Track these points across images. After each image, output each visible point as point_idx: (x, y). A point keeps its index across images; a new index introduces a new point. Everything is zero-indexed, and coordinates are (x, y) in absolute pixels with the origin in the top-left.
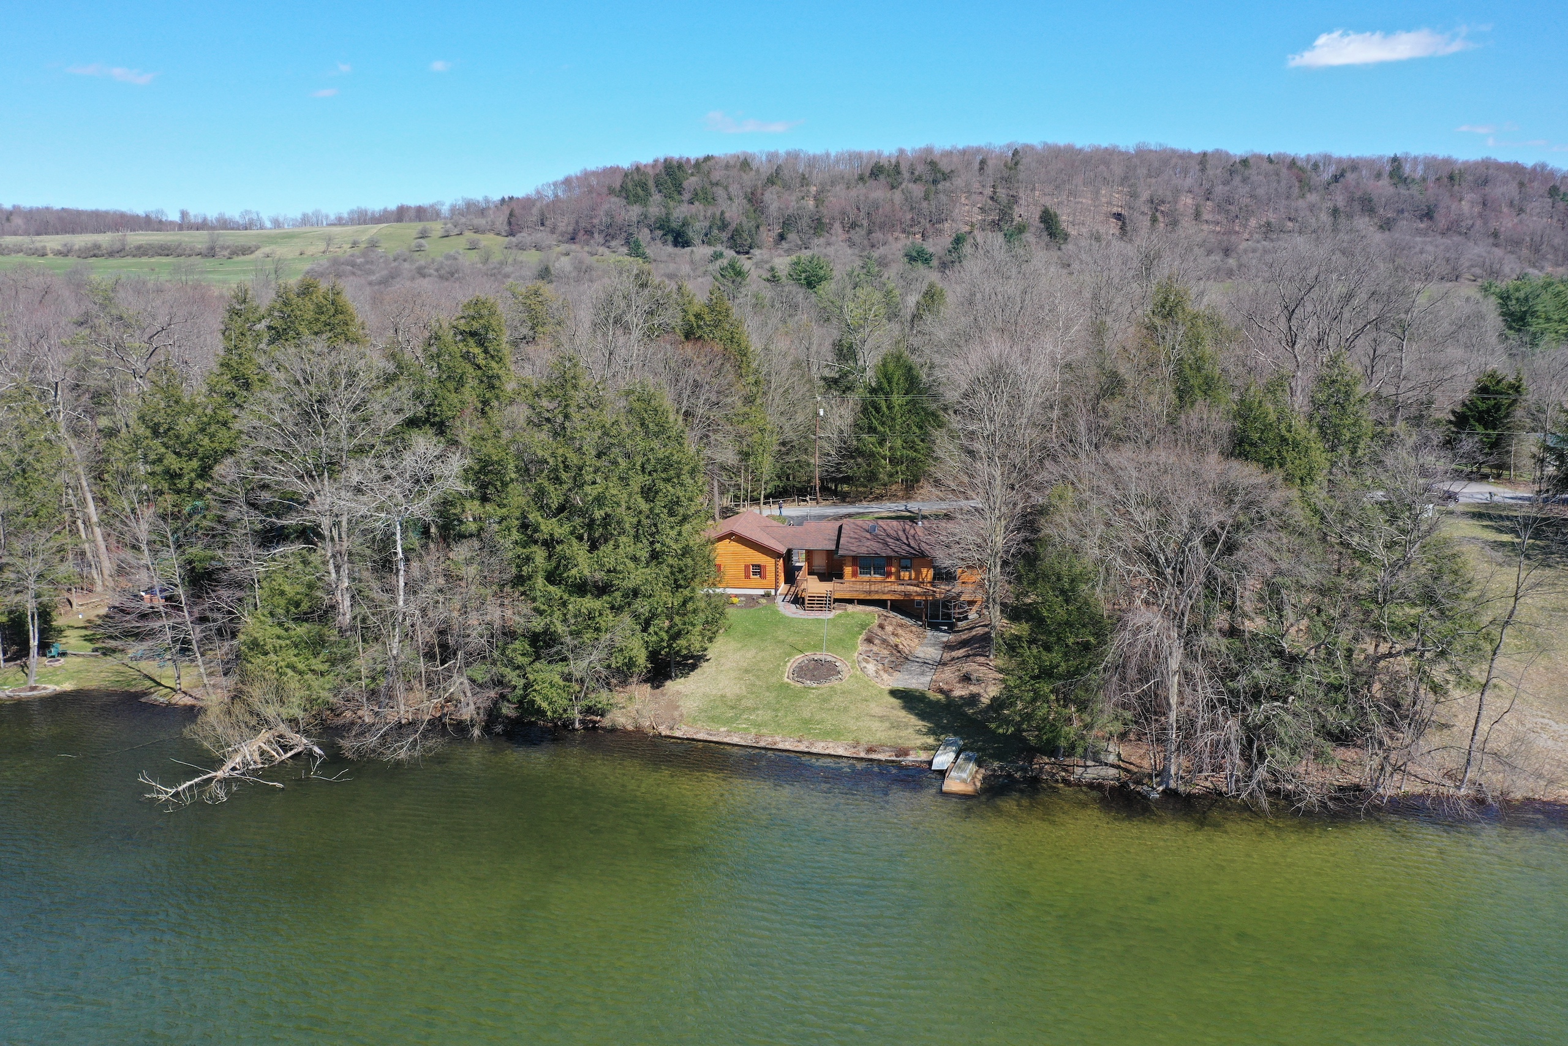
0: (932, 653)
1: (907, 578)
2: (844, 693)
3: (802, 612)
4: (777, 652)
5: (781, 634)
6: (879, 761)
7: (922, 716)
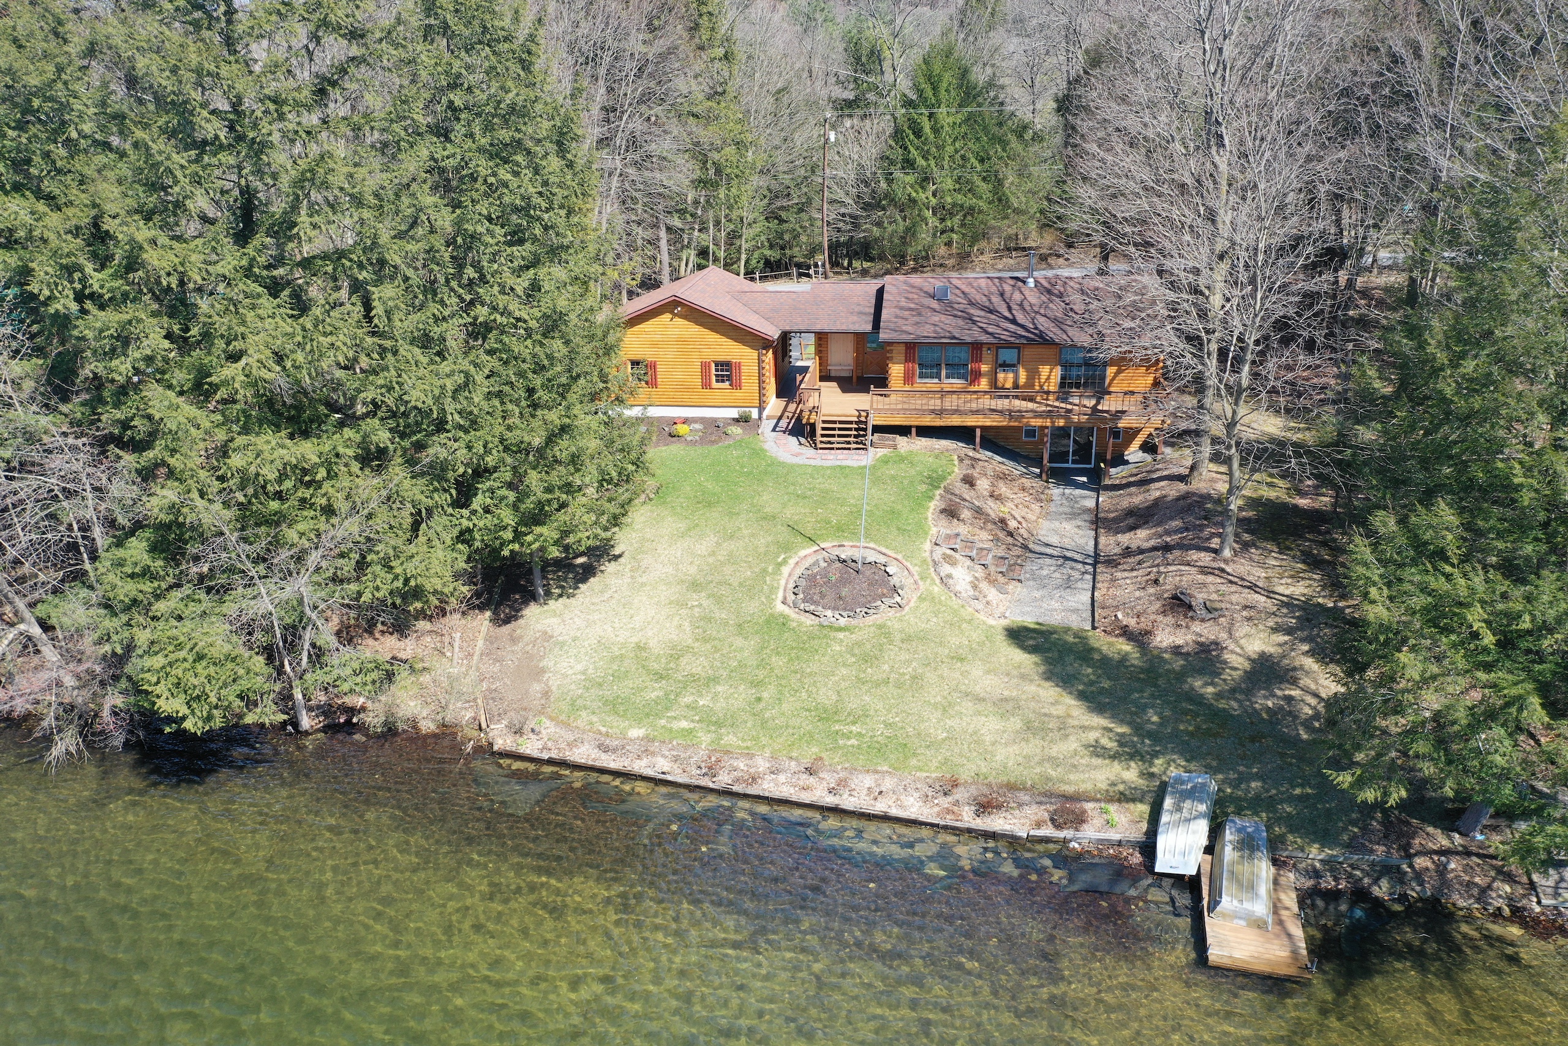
0: (1073, 535)
1: (1009, 384)
2: (907, 639)
3: (811, 452)
4: (762, 541)
5: (769, 500)
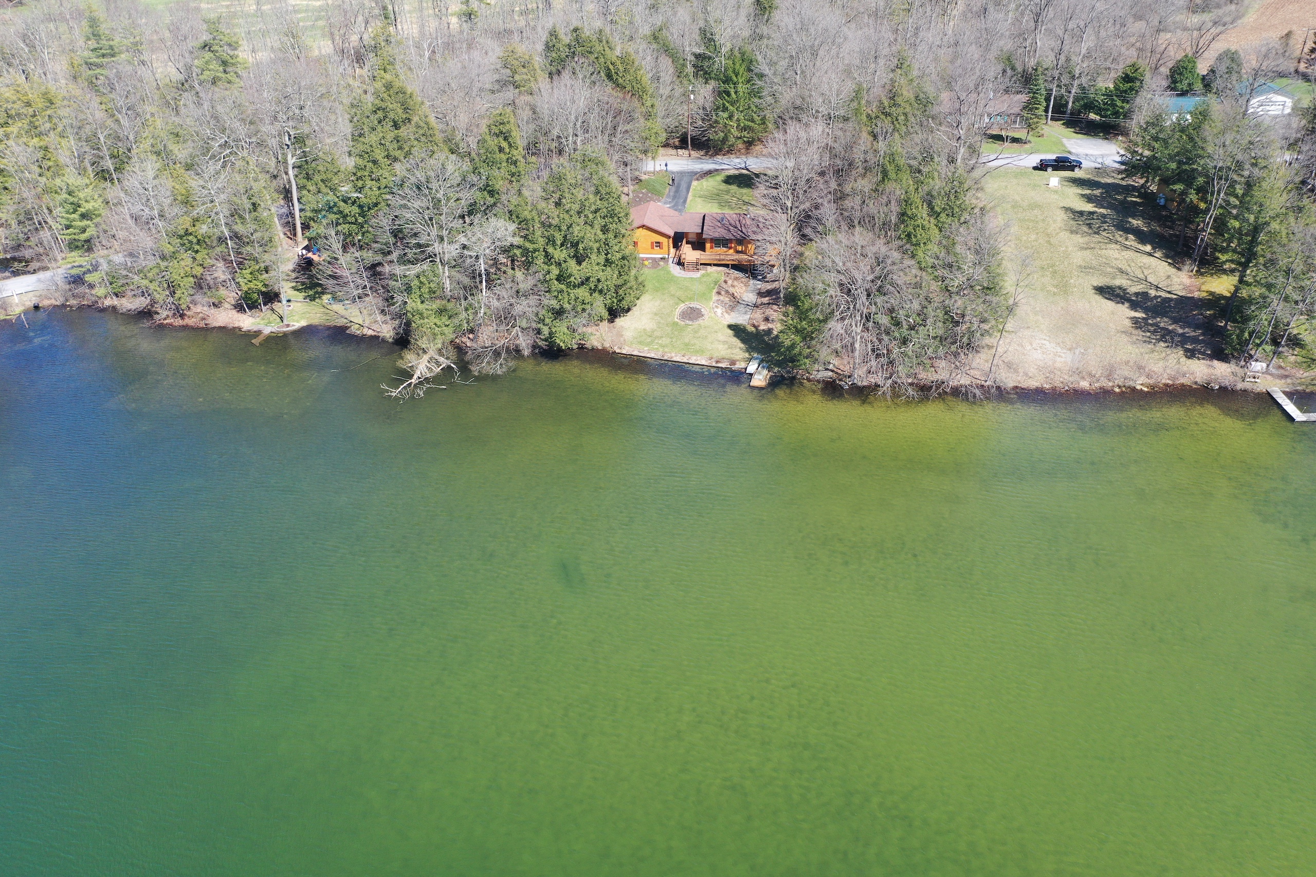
0: (751, 297)
1: (740, 251)
2: (705, 327)
3: (683, 272)
4: (671, 302)
5: (672, 289)
6: (722, 368)
7: (743, 341)
